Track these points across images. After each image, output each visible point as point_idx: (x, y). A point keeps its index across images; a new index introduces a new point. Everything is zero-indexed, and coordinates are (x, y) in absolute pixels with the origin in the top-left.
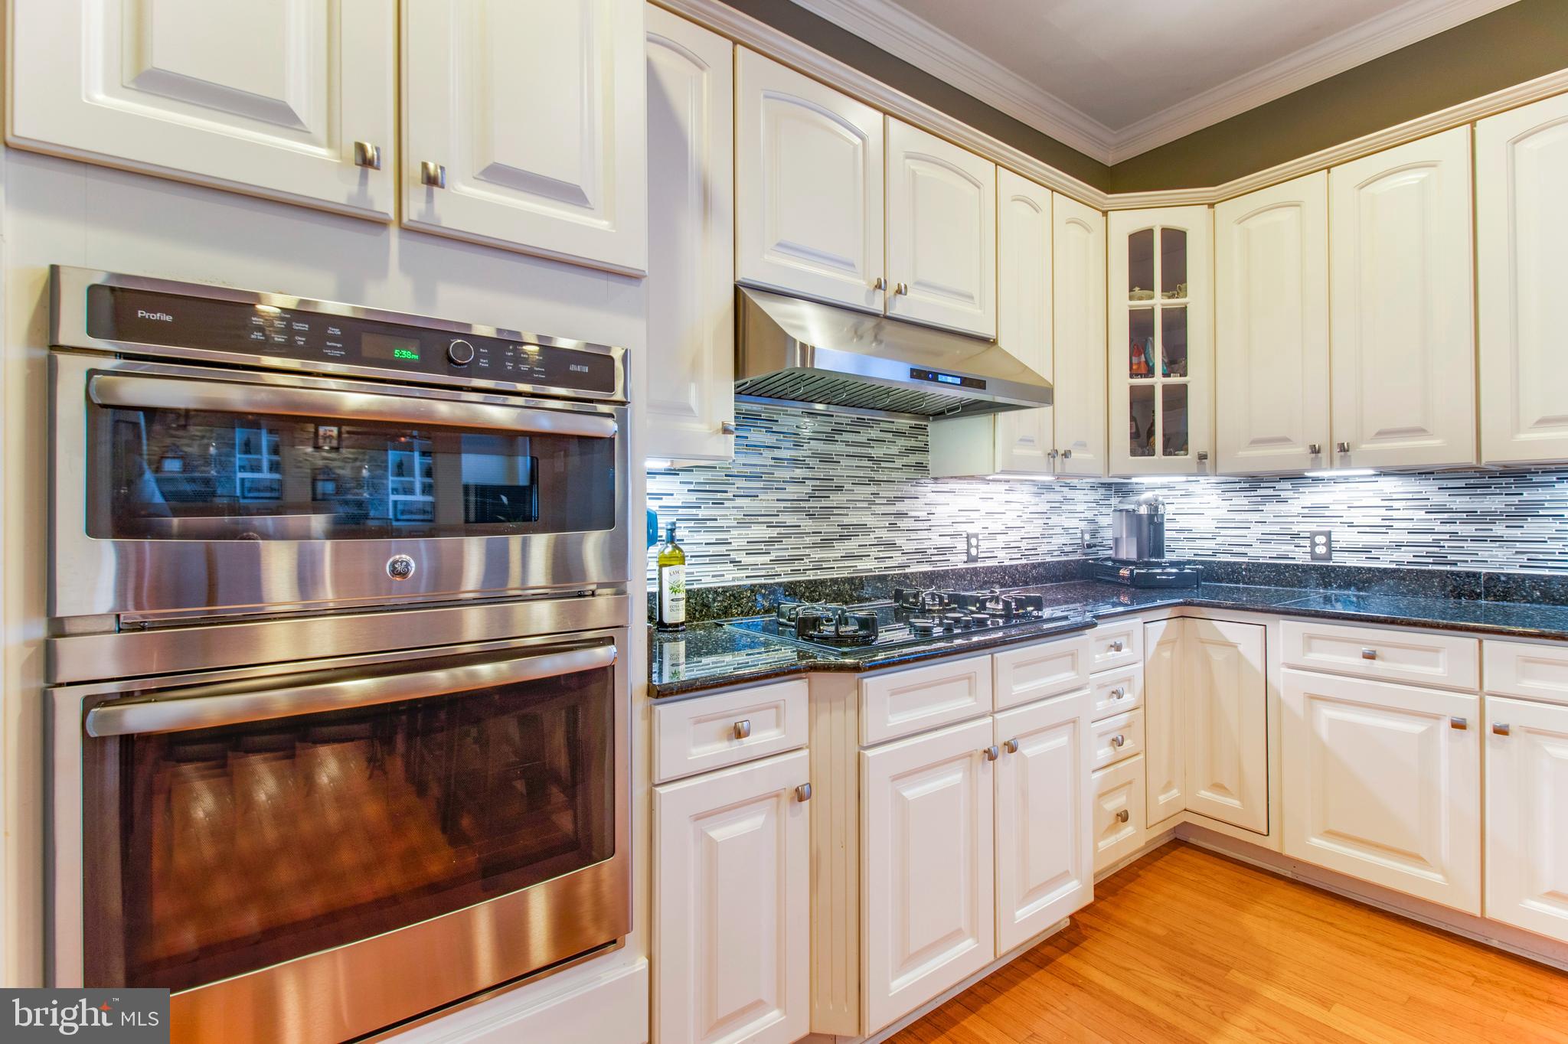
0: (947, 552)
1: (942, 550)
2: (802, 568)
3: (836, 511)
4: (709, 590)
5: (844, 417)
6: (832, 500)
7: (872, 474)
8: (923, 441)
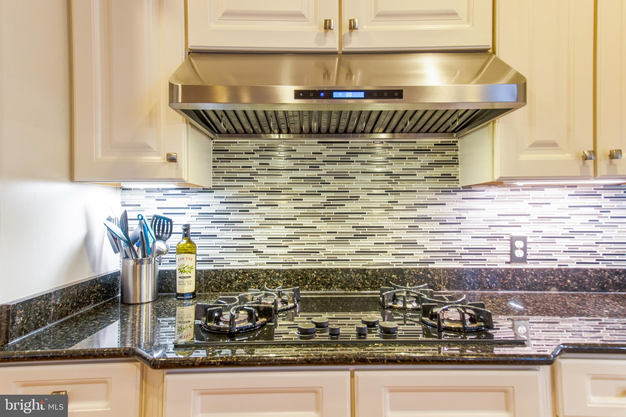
0: (483, 253)
1: (476, 251)
2: (317, 259)
3: (350, 216)
4: (232, 271)
5: (360, 142)
6: (347, 208)
7: (390, 186)
8: (451, 156)
